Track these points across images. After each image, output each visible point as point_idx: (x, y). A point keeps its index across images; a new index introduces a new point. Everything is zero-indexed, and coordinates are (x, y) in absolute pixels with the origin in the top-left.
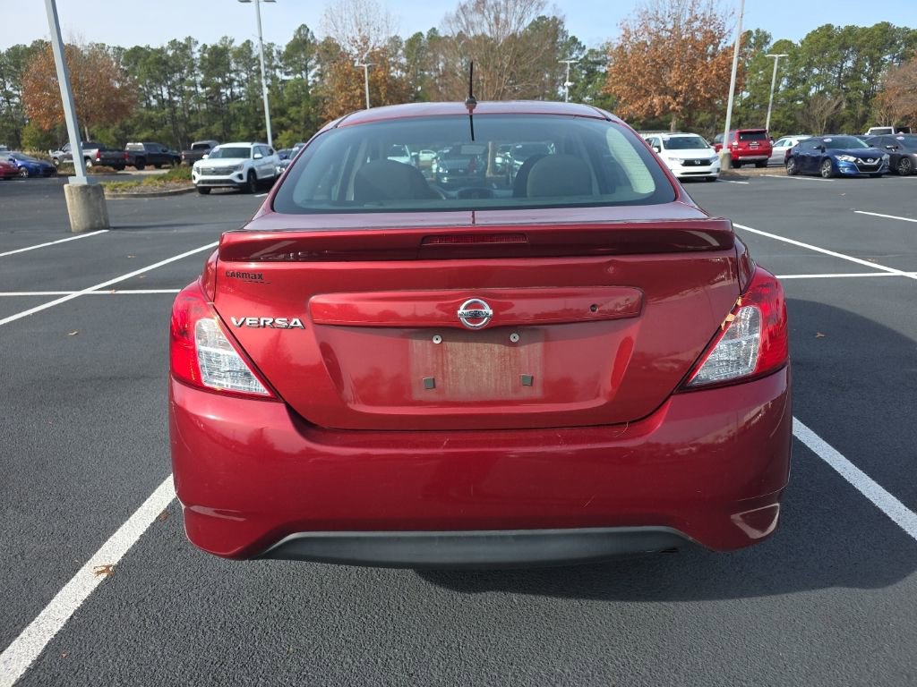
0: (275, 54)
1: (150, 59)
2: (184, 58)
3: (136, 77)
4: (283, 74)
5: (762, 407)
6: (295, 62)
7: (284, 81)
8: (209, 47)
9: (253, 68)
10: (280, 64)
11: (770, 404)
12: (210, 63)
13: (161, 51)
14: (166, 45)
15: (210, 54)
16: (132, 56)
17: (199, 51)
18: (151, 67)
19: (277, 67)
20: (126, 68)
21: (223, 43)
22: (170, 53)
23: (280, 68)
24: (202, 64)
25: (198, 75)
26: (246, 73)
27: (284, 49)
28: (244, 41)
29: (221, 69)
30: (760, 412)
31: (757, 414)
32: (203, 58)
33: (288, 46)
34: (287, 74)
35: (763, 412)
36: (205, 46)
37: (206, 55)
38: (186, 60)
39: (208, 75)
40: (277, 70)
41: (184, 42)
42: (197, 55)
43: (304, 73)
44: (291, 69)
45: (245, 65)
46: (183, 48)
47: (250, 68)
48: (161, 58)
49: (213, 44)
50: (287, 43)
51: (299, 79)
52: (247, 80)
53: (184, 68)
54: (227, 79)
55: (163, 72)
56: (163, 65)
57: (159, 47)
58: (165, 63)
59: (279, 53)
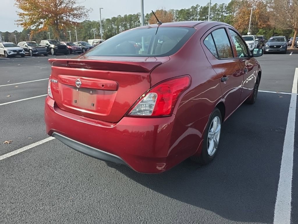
0: (224, 7)
1: (185, 13)
2: (195, 11)
3: (180, 19)
4: (225, 14)
5: (167, 124)
6: (230, 9)
7: (225, 16)
8: (203, 7)
9: (216, 13)
10: (225, 11)
11: (169, 123)
12: (202, 12)
13: (189, 10)
14: (190, 8)
15: (203, 9)
16: (180, 12)
17: (200, 9)
18: (185, 15)
19: (224, 11)
20: (178, 16)
21: (208, 5)
22: (191, 10)
23: (225, 12)
24: (200, 13)
25: (198, 16)
26: (213, 15)
27: (227, 5)
28: (214, 4)
29: (205, 14)
30: (166, 125)
31: (165, 126)
32: (200, 11)
33: (229, 4)
34: (227, 14)
35: (167, 126)
36: (202, 7)
37: (201, 10)
38: (195, 12)
39: (201, 16)
40: (224, 13)
41: (195, 6)
42: (199, 10)
43: (233, 13)
44: (229, 12)
45: (214, 11)
46: (194, 8)
47: (215, 12)
48: (188, 12)
49: (204, 6)
50: (228, 3)
51: (231, 15)
52: (213, 17)
53: (194, 15)
54: (206, 17)
55: (188, 17)
56: (188, 14)
57: (188, 9)
58: (189, 14)
59: (225, 6)
